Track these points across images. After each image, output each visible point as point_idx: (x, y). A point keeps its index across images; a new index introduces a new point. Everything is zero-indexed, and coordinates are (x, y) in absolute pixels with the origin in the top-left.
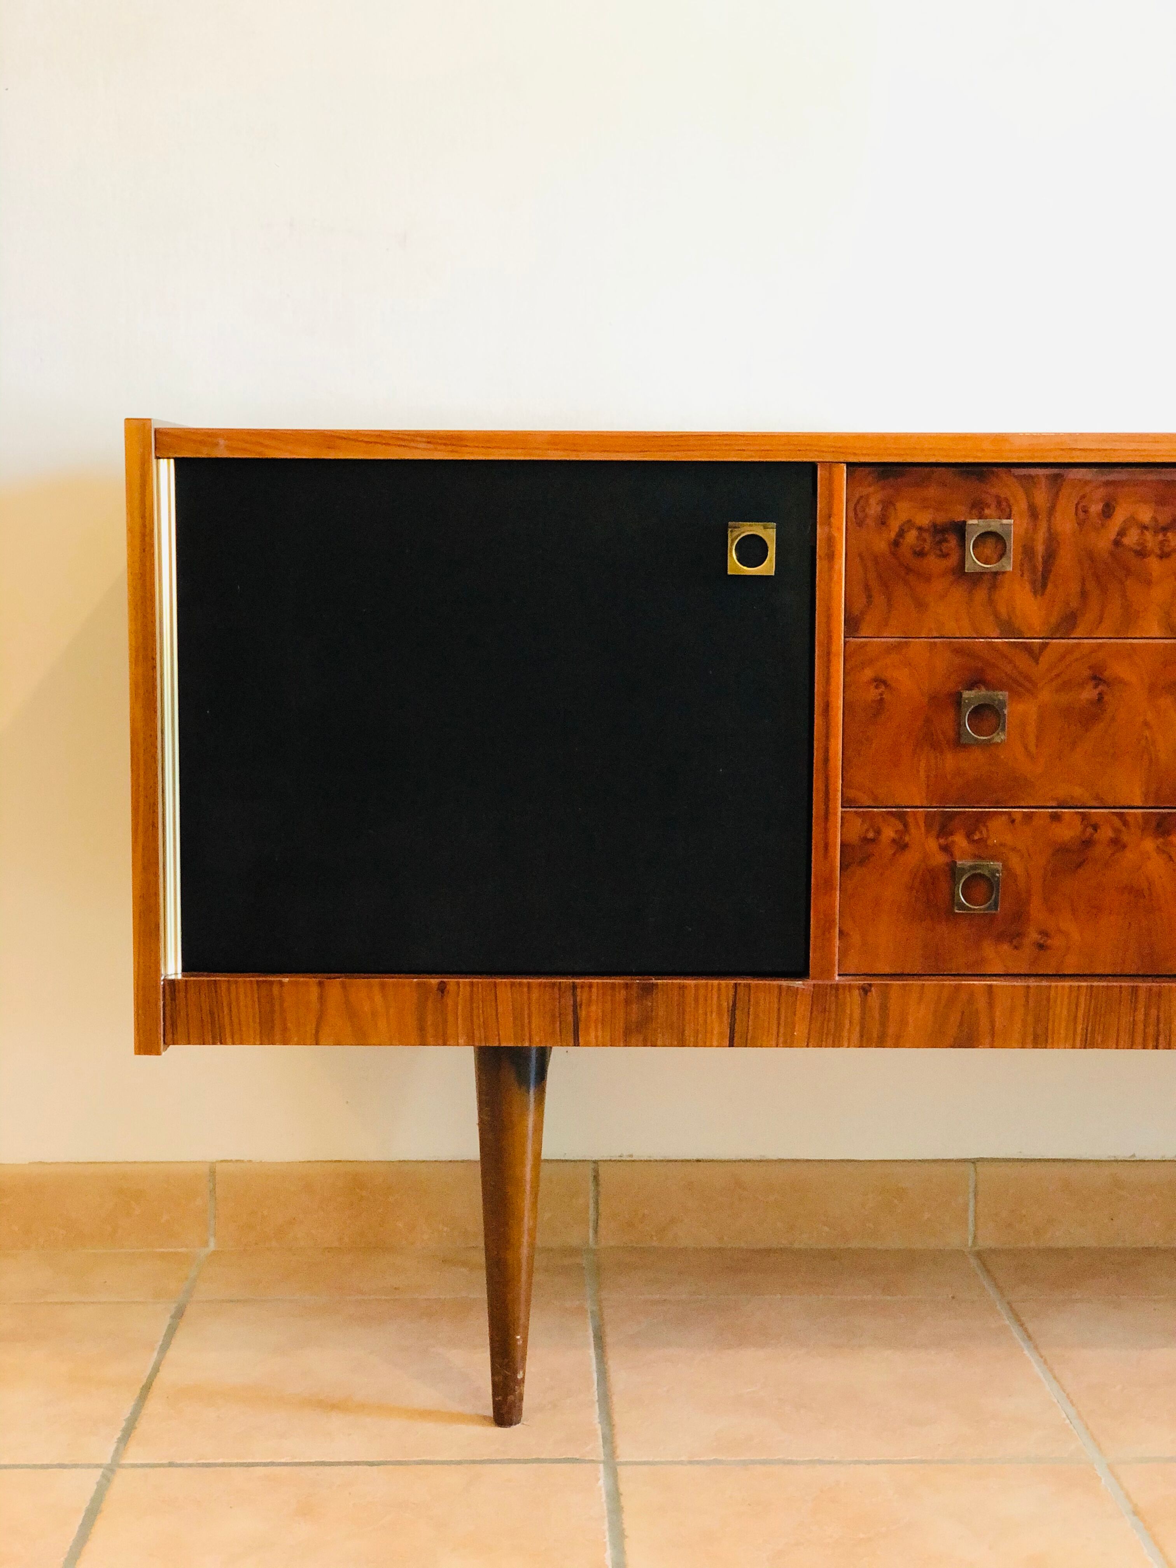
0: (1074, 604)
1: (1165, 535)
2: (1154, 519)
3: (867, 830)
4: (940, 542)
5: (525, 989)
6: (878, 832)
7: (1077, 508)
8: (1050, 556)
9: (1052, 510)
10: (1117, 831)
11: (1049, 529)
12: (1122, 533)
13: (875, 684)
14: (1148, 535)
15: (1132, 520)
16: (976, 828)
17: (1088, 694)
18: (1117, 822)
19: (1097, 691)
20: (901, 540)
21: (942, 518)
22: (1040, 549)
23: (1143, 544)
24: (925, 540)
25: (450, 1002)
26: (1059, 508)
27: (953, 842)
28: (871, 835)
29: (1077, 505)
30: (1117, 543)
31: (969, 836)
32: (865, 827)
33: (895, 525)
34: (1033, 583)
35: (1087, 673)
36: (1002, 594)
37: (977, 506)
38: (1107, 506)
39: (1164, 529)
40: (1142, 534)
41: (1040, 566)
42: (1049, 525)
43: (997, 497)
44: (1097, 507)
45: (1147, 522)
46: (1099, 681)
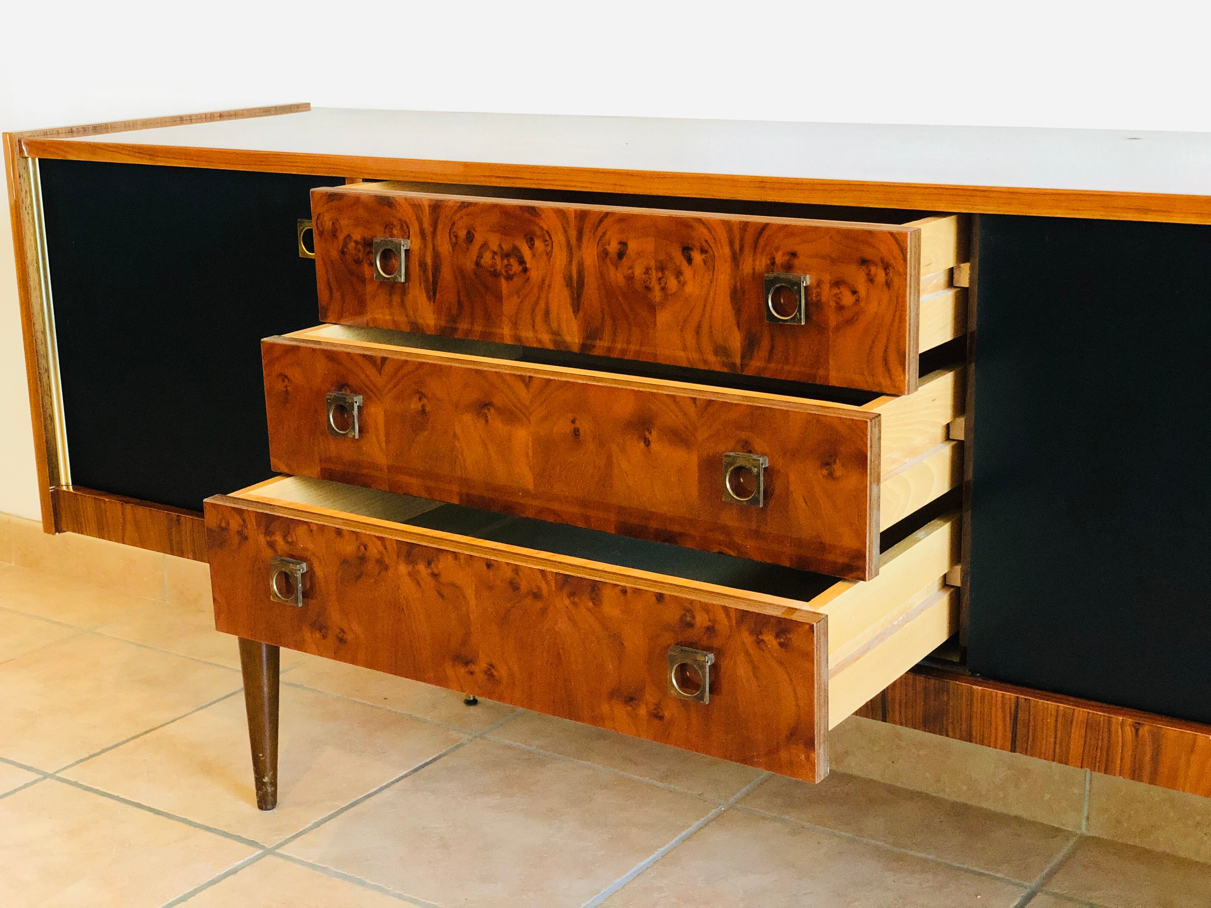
1: (508, 260)
2: (501, 246)
3: (221, 521)
4: (368, 254)
6: (228, 523)
7: (450, 234)
8: (437, 268)
9: (434, 234)
10: (381, 553)
11: (434, 249)
12: (480, 256)
13: (282, 378)
14: (498, 259)
15: (484, 246)
17: (414, 405)
18: (380, 545)
19: (420, 404)
20: (346, 250)
21: (368, 234)
22: (429, 261)
23: (494, 265)
24: (359, 251)
26: (439, 233)
27: (275, 540)
28: (223, 524)
29: (450, 230)
30: (478, 264)
31: (284, 538)
32: (219, 517)
33: (341, 237)
34: (427, 292)
35: (414, 387)
37: (388, 226)
38: (469, 233)
39: (507, 256)
40: (493, 258)
41: (431, 278)
42: (434, 246)
43: (400, 220)
44: (462, 234)
45: (495, 248)
46: (422, 396)
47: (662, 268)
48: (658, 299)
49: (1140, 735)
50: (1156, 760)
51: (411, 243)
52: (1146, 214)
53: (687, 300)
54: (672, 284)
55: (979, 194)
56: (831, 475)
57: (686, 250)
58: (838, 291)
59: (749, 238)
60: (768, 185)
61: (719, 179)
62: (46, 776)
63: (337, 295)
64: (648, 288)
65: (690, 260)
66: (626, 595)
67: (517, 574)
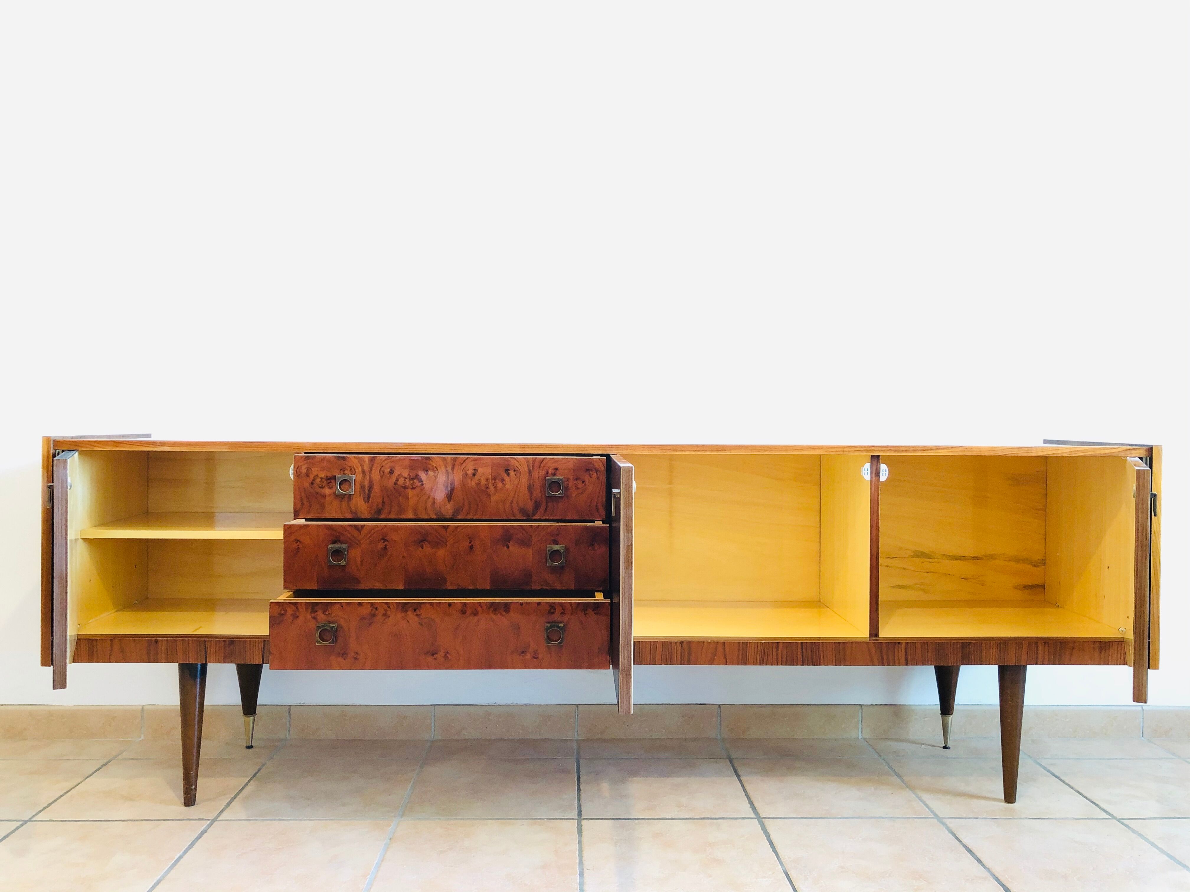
0: (380, 506)
1: (413, 481)
2: (409, 475)
3: (281, 610)
4: (329, 483)
5: (187, 643)
6: (286, 611)
7: (380, 471)
8: (371, 488)
9: (370, 472)
10: (386, 610)
11: (370, 479)
12: (397, 480)
13: (296, 541)
14: (407, 481)
15: (400, 475)
16: (327, 609)
17: (381, 545)
18: (385, 606)
19: (384, 544)
20: (314, 482)
21: (329, 474)
22: (366, 484)
23: (405, 483)
24: (323, 482)
25: (160, 647)
26: (373, 471)
27: (317, 615)
28: (282, 612)
29: (380, 469)
30: (395, 484)
31: (324, 613)
32: (280, 609)
33: (311, 477)
34: (364, 498)
35: (381, 537)
36: (353, 502)
37: (343, 470)
38: (391, 470)
39: (413, 479)
40: (405, 480)
41: (367, 492)
42: (370, 476)
43: (350, 466)
44: (387, 470)
45: (406, 476)
46: (385, 540)
47: (495, 479)
48: (492, 492)
49: (683, 646)
50: (690, 654)
51: (356, 476)
52: (676, 451)
53: (507, 491)
54: (500, 485)
55: (615, 447)
56: (593, 549)
57: (507, 471)
58: (576, 482)
59: (537, 464)
60: (526, 447)
61: (504, 445)
62: (26, 822)
63: (306, 504)
64: (487, 488)
65: (508, 475)
66: (522, 606)
67: (466, 606)
